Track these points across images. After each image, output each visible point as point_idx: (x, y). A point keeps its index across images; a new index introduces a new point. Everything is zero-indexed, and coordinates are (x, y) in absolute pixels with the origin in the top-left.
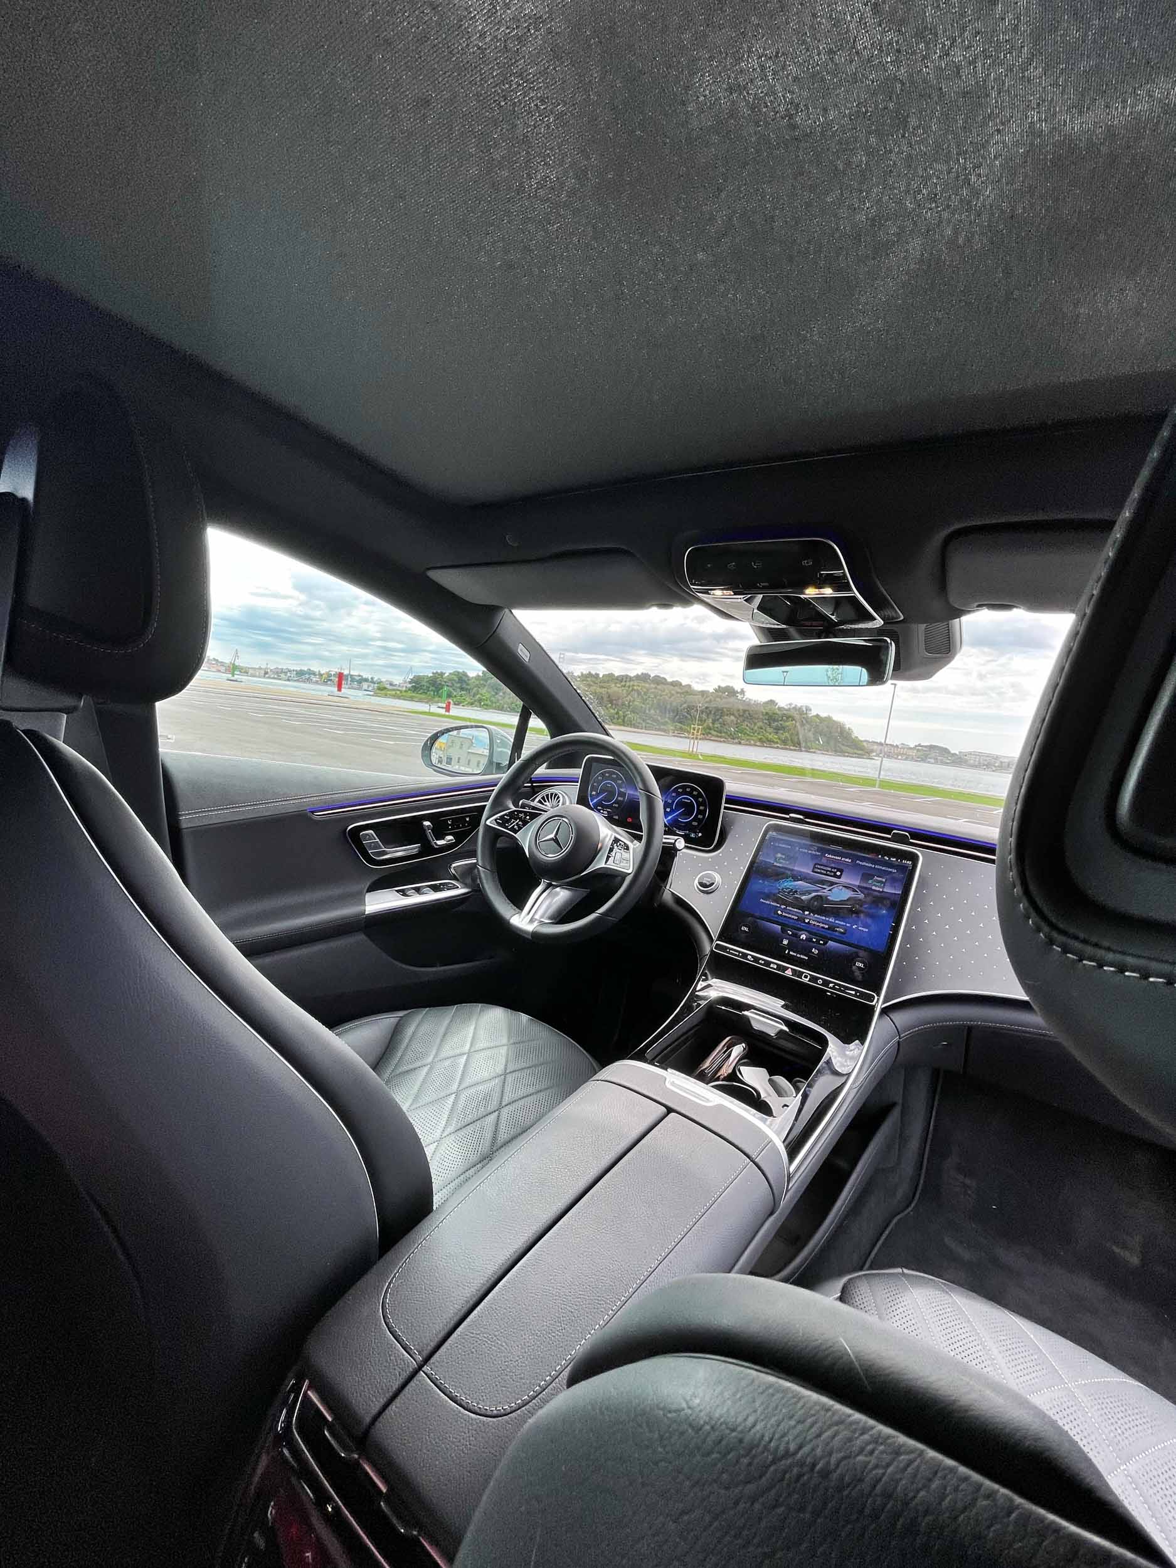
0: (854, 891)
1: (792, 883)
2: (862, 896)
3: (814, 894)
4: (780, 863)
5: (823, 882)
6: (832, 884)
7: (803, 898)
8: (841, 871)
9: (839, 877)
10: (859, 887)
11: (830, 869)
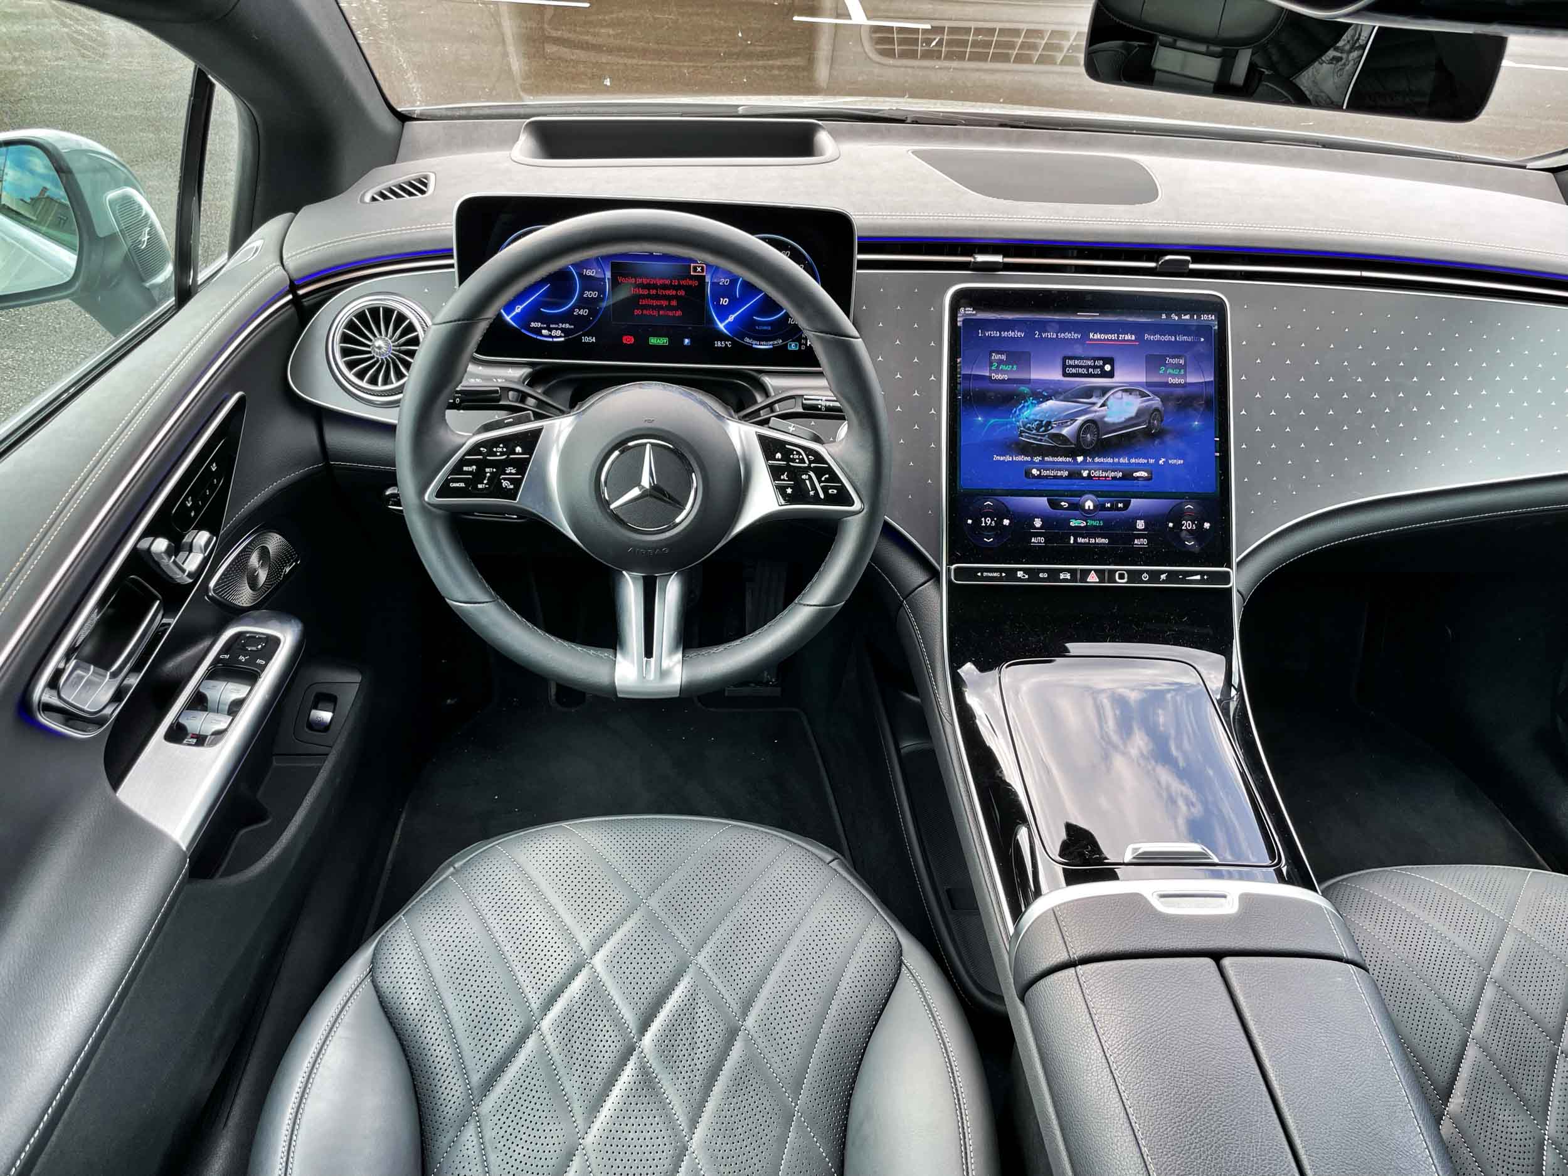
0: (1143, 395)
1: (1037, 408)
2: (1156, 402)
3: (1081, 420)
4: (1003, 372)
5: (1088, 392)
6: (1104, 391)
7: (1065, 431)
8: (1110, 361)
9: (1110, 375)
10: (1148, 385)
11: (1089, 363)
